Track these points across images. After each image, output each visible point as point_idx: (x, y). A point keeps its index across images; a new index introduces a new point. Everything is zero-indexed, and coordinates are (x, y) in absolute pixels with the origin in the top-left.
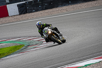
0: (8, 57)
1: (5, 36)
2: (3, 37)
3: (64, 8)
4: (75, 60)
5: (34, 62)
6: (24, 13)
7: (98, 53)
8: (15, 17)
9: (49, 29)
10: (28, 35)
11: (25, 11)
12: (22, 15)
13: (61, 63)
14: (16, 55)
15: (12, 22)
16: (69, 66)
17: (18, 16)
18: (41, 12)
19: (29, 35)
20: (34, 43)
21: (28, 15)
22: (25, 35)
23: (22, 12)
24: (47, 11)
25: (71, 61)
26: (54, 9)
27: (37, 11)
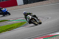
0: (17, 29)
1: (15, 17)
2: (14, 17)
4: (56, 31)
5: (32, 31)
6: (27, 4)
8: (21, 6)
9: (30, 16)
11: (27, 2)
13: (48, 33)
14: (21, 28)
15: (20, 9)
16: (52, 34)
17: (23, 5)
21: (28, 5)
23: (26, 3)
24: (40, 2)
25: (53, 31)
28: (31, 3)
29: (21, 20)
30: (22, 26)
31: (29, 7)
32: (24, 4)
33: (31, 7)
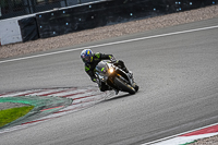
3: (119, 26)
6: (34, 39)
7: (191, 124)
8: (15, 47)
10: (42, 84)
11: (35, 33)
12: (28, 44)
14: (15, 128)
18: (70, 36)
19: (43, 86)
20: (55, 103)
22: (34, 85)
23: (30, 35)
24: (82, 33)
26: (97, 30)
27: (60, 33)
29: (13, 99)
32: (24, 41)
33: (52, 50)
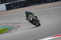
3: (33, 7)
20: (15, 27)
21: (11, 10)
23: (8, 9)
28: (14, 9)
30: (4, 33)
31: (11, 13)
33: (14, 13)
